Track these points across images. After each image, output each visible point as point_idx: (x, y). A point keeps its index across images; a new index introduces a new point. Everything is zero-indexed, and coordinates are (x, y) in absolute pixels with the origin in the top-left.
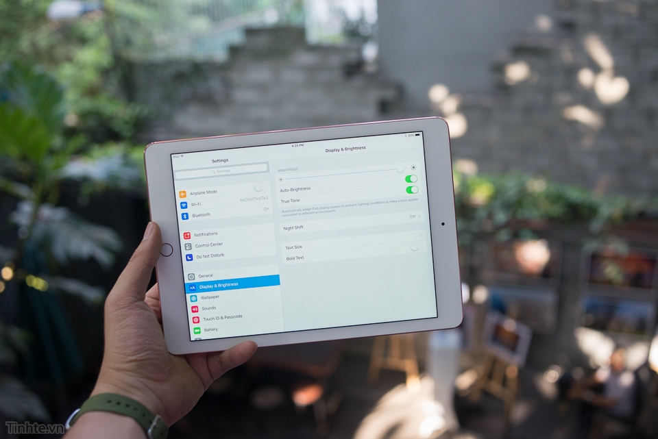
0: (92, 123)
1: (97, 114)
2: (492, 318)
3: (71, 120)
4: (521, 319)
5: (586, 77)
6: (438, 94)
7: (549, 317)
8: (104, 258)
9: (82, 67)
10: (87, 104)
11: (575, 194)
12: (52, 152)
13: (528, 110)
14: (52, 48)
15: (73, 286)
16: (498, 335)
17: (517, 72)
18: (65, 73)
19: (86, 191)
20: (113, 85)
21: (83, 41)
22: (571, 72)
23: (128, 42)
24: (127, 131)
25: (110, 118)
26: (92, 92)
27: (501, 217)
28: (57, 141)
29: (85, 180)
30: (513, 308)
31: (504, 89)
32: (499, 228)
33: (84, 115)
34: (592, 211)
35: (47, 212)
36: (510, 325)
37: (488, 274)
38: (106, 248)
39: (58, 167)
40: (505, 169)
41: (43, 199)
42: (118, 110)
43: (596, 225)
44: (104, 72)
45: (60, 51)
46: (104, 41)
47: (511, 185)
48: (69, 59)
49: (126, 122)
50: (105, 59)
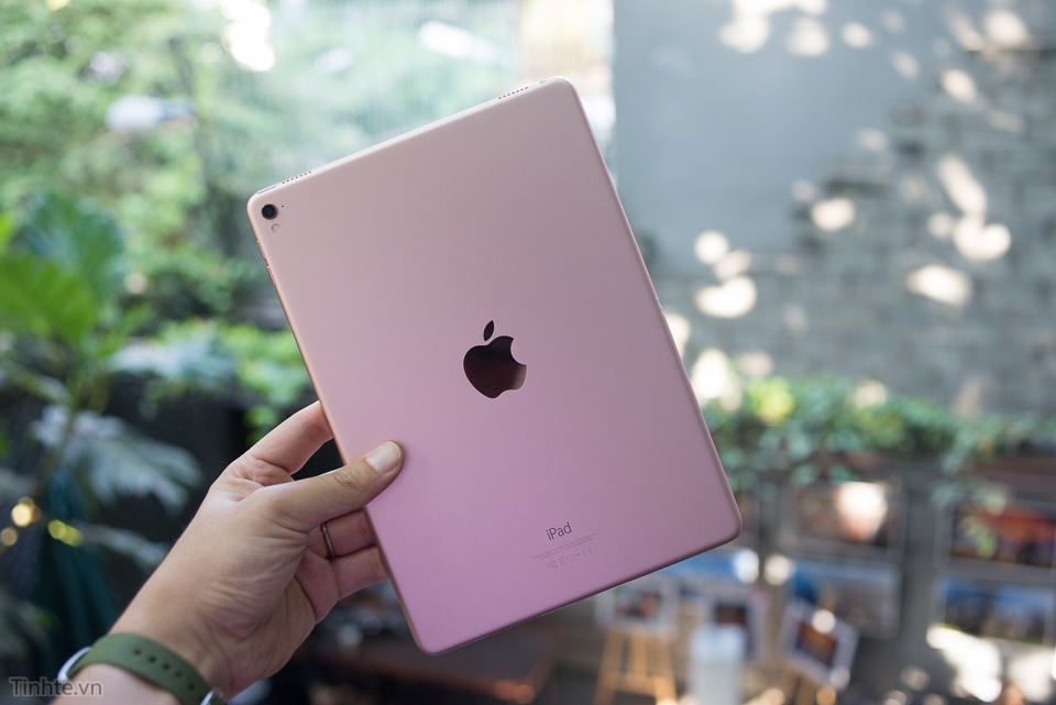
0: (168, 289)
1: (176, 276)
2: (795, 612)
3: (136, 283)
4: (841, 613)
5: (940, 225)
6: (711, 247)
7: (887, 611)
8: (171, 494)
9: (157, 202)
10: (162, 259)
11: (921, 412)
12: (100, 330)
13: (850, 279)
14: (115, 172)
15: (122, 541)
16: (804, 638)
17: (833, 215)
18: (131, 213)
19: (153, 395)
20: (205, 230)
21: (161, 161)
22: (917, 219)
23: (230, 166)
24: (221, 302)
25: (197, 283)
26: (171, 240)
27: (800, 446)
28: (108, 314)
29: (150, 376)
30: (829, 595)
31: (813, 245)
32: (797, 464)
33: (157, 277)
34: (946, 440)
35: (88, 423)
36: (824, 622)
37: (787, 536)
38: (176, 480)
39: (109, 352)
40: (815, 367)
41: (82, 404)
42: (210, 270)
43: (952, 462)
44: (192, 212)
45: (127, 177)
46: (193, 164)
47: (818, 395)
48: (138, 190)
49: (221, 289)
50: (194, 191)
